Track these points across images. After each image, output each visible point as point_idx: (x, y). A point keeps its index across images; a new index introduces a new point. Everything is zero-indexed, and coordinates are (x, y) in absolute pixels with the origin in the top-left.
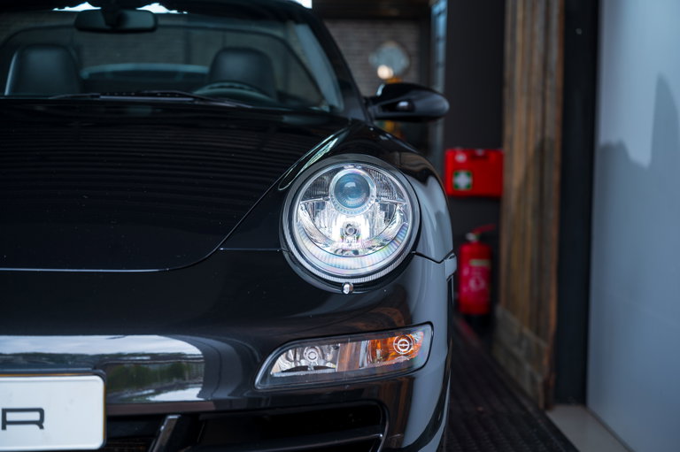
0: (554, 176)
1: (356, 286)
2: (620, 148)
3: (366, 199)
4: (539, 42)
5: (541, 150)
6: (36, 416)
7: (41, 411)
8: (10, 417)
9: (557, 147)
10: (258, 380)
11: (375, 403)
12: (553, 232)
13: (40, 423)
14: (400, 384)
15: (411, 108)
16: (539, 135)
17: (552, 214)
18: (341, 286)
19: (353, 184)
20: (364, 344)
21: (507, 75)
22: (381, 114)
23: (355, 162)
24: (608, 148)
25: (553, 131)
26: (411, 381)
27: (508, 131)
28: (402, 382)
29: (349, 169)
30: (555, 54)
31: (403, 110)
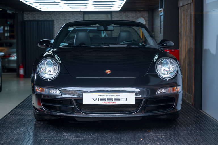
0: (193, 56)
1: (169, 79)
2: (209, 50)
3: (168, 65)
4: (188, 25)
5: (190, 50)
6: (125, 99)
7: (126, 98)
8: (122, 99)
9: (194, 49)
10: (156, 94)
11: (173, 98)
12: (193, 69)
13: (126, 100)
14: (176, 95)
15: (167, 45)
16: (189, 47)
17: (193, 65)
18: (167, 79)
19: (166, 62)
20: (171, 88)
21: (180, 31)
22: (161, 46)
23: (166, 59)
24: (206, 50)
25: (193, 46)
26: (178, 94)
27: (180, 45)
28: (177, 95)
29: (165, 60)
30: (193, 28)
31: (165, 45)
